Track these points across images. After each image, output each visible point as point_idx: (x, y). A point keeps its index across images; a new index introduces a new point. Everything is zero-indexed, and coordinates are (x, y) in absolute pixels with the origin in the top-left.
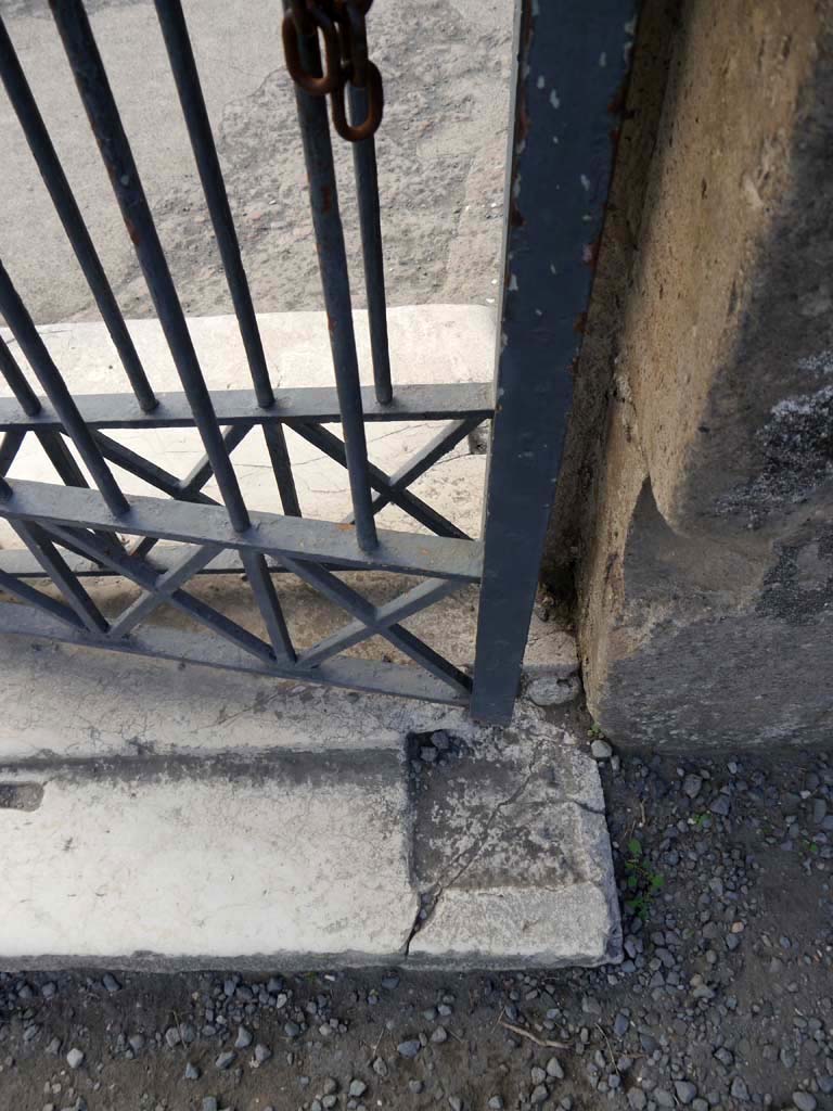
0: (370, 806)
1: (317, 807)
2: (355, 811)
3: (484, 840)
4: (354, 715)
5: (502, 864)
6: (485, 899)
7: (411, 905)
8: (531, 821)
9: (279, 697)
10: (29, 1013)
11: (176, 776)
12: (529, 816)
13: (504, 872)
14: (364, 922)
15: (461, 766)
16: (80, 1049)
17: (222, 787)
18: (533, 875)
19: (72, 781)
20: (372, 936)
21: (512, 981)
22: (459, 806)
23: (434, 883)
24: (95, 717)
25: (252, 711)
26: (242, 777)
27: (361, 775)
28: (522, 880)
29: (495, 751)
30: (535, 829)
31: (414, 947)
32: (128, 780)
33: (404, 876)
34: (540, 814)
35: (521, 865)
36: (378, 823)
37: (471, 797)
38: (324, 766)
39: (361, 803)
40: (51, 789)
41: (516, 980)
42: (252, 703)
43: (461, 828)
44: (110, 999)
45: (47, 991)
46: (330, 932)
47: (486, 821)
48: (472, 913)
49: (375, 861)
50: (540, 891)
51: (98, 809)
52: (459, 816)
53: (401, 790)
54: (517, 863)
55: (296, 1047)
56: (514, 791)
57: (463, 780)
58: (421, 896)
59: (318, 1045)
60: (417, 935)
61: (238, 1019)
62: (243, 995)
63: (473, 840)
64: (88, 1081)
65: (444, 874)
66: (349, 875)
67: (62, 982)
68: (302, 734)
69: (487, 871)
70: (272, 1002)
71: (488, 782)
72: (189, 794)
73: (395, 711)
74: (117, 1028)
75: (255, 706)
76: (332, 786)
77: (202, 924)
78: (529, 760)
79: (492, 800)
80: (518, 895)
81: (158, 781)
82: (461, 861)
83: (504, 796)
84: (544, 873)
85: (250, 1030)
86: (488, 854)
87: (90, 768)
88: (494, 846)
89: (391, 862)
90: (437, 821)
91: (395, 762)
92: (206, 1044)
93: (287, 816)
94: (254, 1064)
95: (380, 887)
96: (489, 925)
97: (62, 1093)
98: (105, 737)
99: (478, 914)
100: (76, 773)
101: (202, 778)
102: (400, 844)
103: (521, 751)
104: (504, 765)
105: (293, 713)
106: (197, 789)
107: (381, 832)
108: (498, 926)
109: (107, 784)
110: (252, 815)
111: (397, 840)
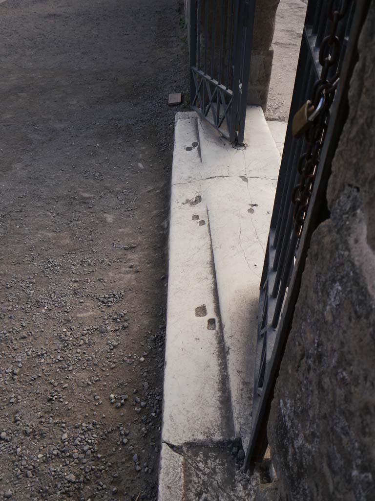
0: (213, 427)
1: (212, 409)
2: (211, 422)
3: (203, 474)
4: (245, 415)
5: (194, 481)
6: (179, 471)
7: (178, 443)
8: (211, 494)
9: (249, 389)
10: (155, 346)
11: (220, 365)
12: (213, 493)
13: (190, 482)
14: (173, 427)
15: (232, 464)
16: (144, 361)
17: (217, 379)
18: (189, 494)
19: (217, 337)
20: (168, 430)
21: (154, 495)
22: (216, 464)
23: (186, 453)
24: (236, 336)
25: (243, 381)
26: (221, 384)
27: (224, 424)
28: (187, 488)
29: (239, 479)
30: (207, 496)
31: (164, 446)
32: (218, 351)
33: (188, 440)
34: (214, 498)
35: (193, 489)
36: (207, 430)
37: (220, 468)
38: (227, 411)
39: (214, 424)
40: (214, 332)
41: (154, 497)
42: (246, 381)
43: (207, 465)
44: (157, 365)
45: (160, 349)
46: (170, 416)
47: (210, 475)
48: (174, 466)
49: (193, 430)
50: (182, 494)
51: (209, 345)
52: (212, 464)
53: (220, 438)
54: (194, 487)
55: (140, 421)
56: (223, 487)
57: (226, 465)
58: (181, 447)
59: (139, 427)
60: (168, 446)
61: (149, 402)
62: (156, 402)
63: (203, 469)
64: (136, 364)
65: (189, 457)
66: (188, 421)
67: (162, 353)
68: (236, 397)
69: (190, 474)
70: (153, 411)
71: (226, 476)
72: (215, 369)
73: (248, 430)
74: (149, 369)
75: (245, 382)
76: (220, 414)
77: (174, 377)
78: (236, 495)
79: (219, 477)
80: (180, 484)
81: (218, 360)
82: (194, 464)
83: (221, 483)
84: (190, 498)
85: (146, 406)
86: (197, 475)
87: (221, 341)
88: (200, 478)
89: (193, 435)
90: (210, 455)
91: (230, 436)
92: (143, 394)
93: (208, 399)
94: (136, 409)
95: (184, 432)
96: (170, 472)
97: (134, 359)
98: (230, 340)
99: (174, 468)
100: (219, 337)
101: (220, 372)
102: (199, 439)
103: (240, 491)
104: (234, 483)
105: (243, 394)
106: (216, 371)
107: (204, 432)
108: (169, 476)
109: (217, 346)
110: (209, 389)
111: (201, 437)
